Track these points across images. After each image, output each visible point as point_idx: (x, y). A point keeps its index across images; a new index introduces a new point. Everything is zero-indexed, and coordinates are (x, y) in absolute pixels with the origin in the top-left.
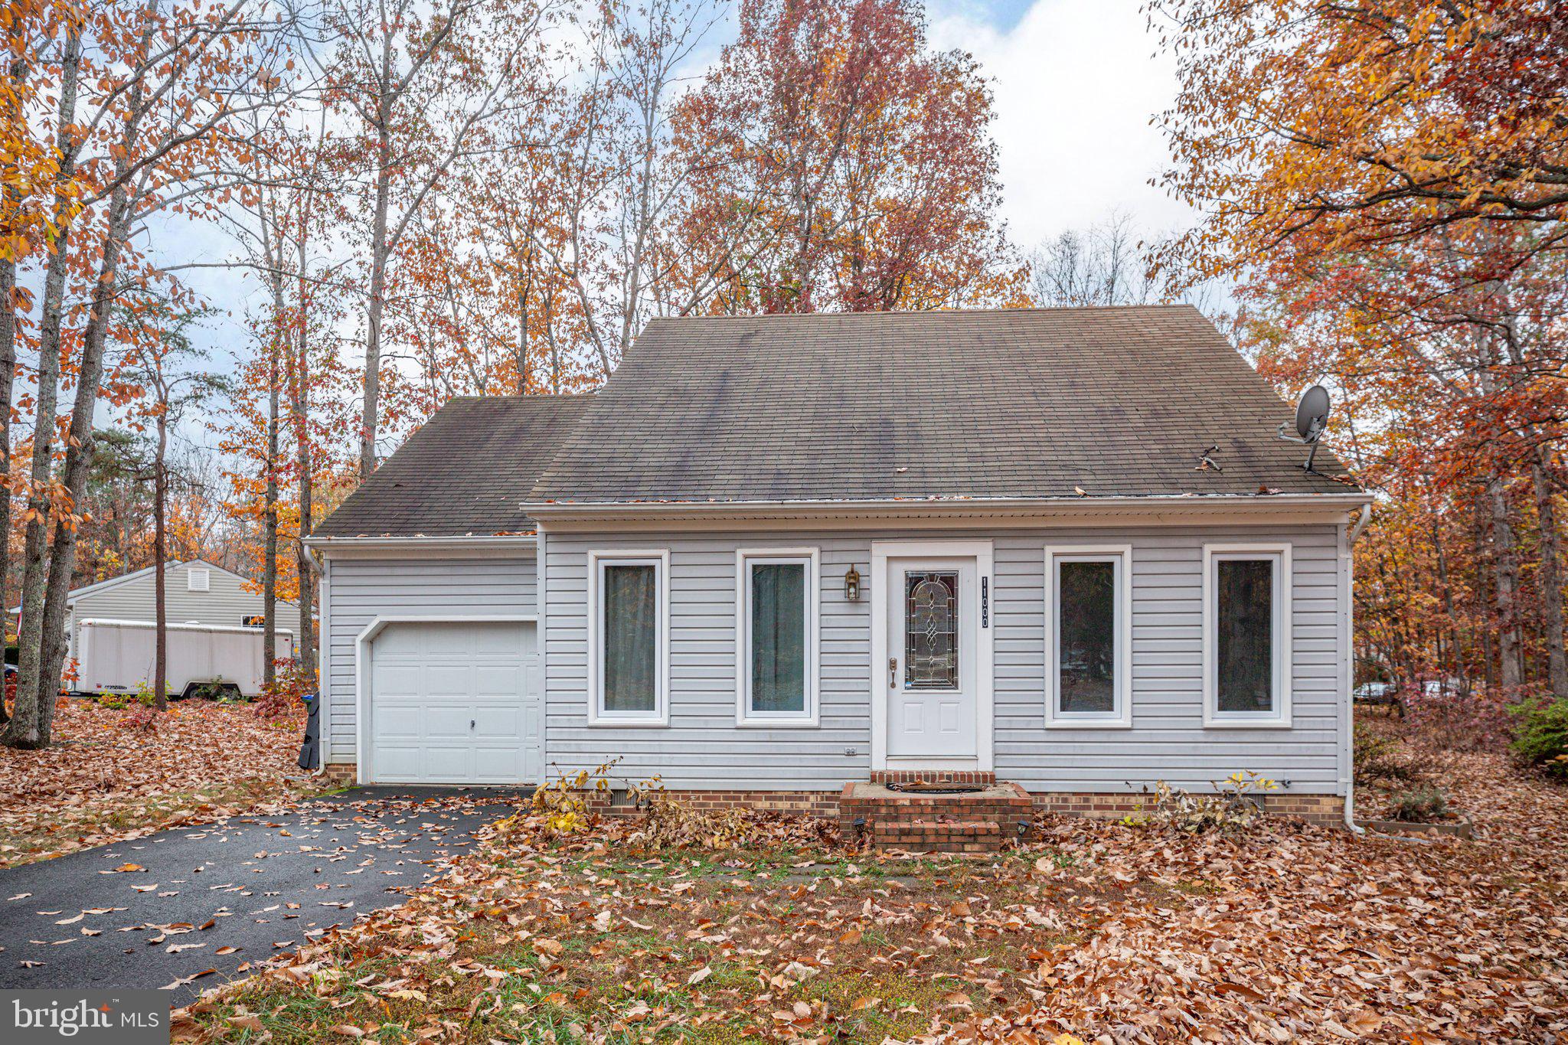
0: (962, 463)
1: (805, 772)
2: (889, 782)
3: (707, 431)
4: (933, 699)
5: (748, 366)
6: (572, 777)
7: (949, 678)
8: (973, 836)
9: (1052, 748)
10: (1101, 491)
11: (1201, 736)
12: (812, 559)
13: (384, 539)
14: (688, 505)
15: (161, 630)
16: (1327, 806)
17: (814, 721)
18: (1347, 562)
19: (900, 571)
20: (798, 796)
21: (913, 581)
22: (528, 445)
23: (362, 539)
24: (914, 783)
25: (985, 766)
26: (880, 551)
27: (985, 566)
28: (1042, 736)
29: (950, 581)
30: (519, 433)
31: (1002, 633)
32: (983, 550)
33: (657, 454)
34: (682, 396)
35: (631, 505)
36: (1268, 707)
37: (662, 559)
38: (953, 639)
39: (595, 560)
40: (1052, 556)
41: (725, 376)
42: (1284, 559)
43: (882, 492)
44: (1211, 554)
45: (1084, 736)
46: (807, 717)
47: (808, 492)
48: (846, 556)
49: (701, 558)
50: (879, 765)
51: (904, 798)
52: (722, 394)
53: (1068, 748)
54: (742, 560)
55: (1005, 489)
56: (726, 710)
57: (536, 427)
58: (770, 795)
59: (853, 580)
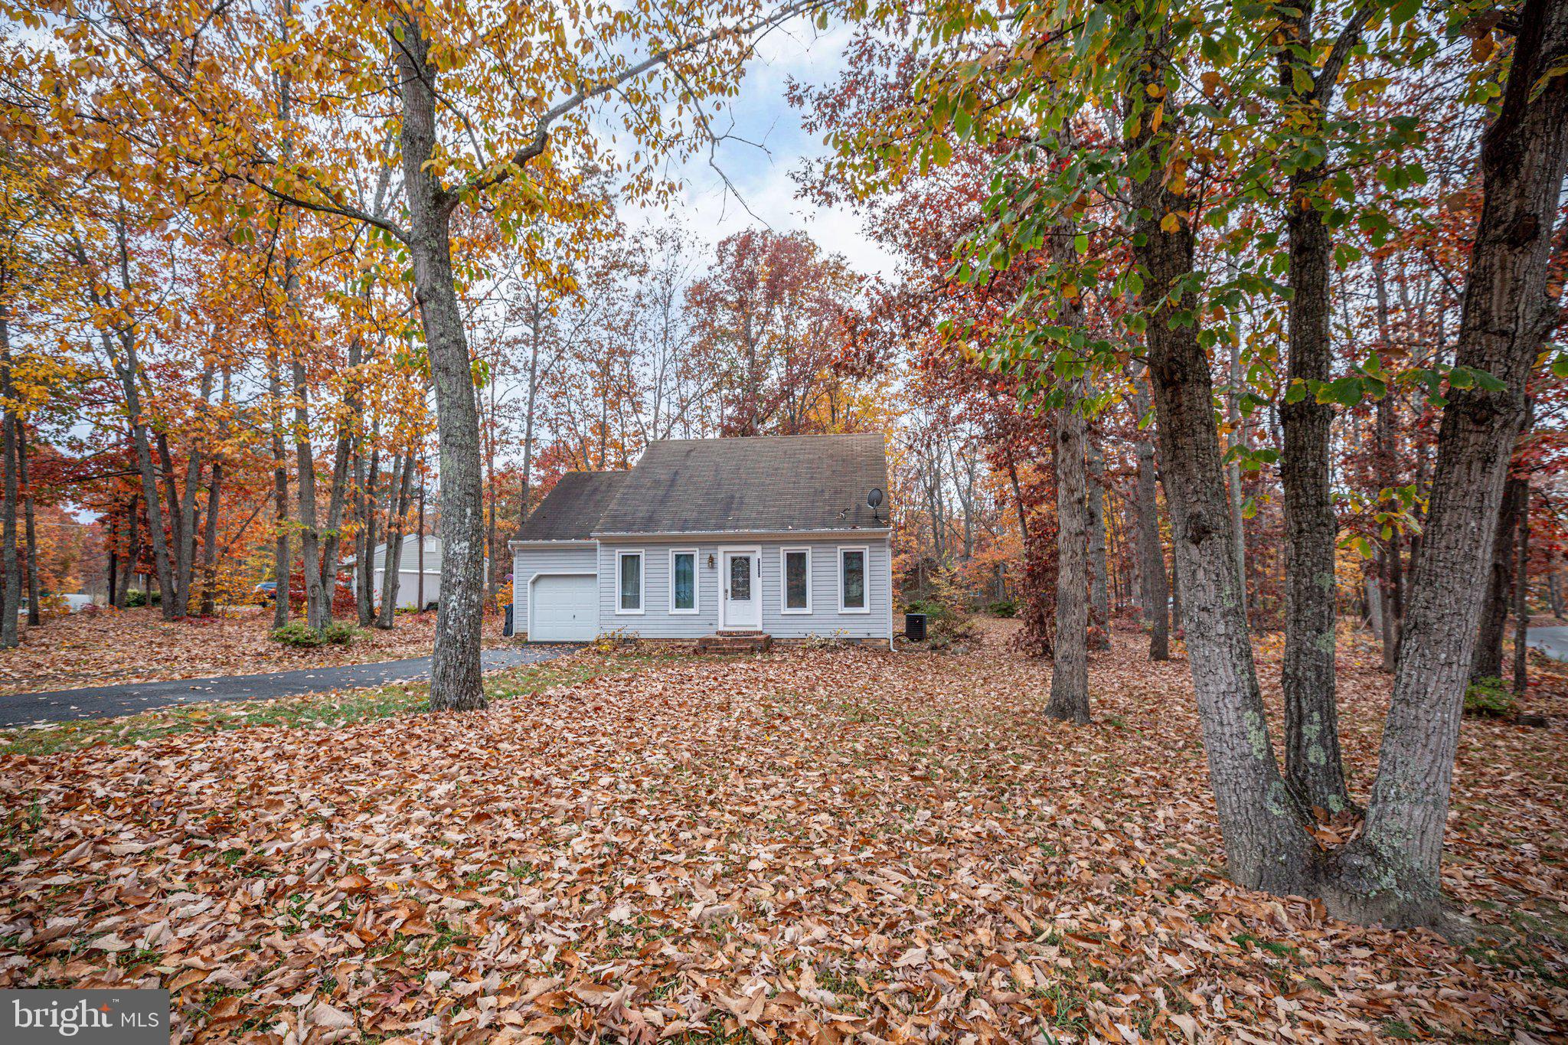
0: (754, 515)
1: (694, 631)
2: (721, 633)
3: (663, 501)
4: (741, 603)
5: (687, 468)
6: (609, 633)
7: (746, 595)
8: (741, 650)
9: (784, 621)
10: (797, 527)
11: (837, 616)
12: (696, 552)
13: (540, 542)
14: (651, 534)
15: (421, 575)
16: (884, 642)
17: (697, 612)
18: (889, 551)
19: (729, 557)
20: (692, 640)
21: (733, 560)
22: (598, 497)
23: (531, 542)
24: (730, 634)
25: (760, 629)
26: (721, 549)
27: (759, 555)
28: (780, 617)
29: (747, 560)
30: (596, 490)
31: (765, 579)
32: (758, 548)
33: (643, 512)
34: (657, 483)
35: (630, 534)
36: (863, 606)
37: (642, 552)
38: (748, 582)
39: (618, 553)
40: (783, 551)
41: (676, 473)
42: (867, 551)
43: (720, 528)
44: (840, 550)
45: (796, 617)
46: (695, 611)
47: (694, 528)
48: (708, 551)
49: (657, 553)
50: (721, 628)
51: (720, 638)
52: (673, 482)
53: (789, 621)
54: (671, 553)
55: (764, 527)
56: (665, 608)
57: (603, 488)
58: (681, 640)
59: (712, 560)
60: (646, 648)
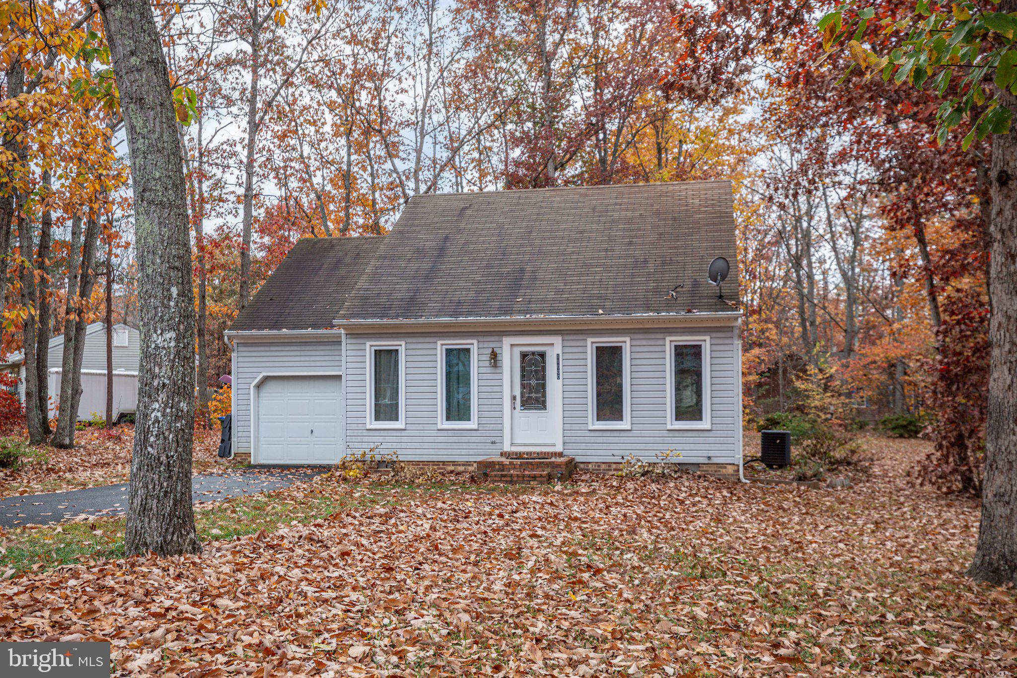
0: (551, 295)
1: (471, 452)
2: (507, 455)
3: (429, 276)
4: (533, 415)
5: (460, 231)
6: (358, 455)
7: (541, 404)
8: (534, 478)
9: (593, 440)
10: (611, 311)
11: (666, 433)
12: (473, 345)
13: (266, 332)
14: (413, 321)
15: (110, 376)
16: (730, 470)
17: (475, 426)
18: (738, 343)
19: (517, 351)
20: (468, 464)
21: (524, 355)
22: (342, 273)
23: (254, 332)
24: (519, 456)
25: (559, 448)
26: (507, 341)
27: (558, 349)
28: (587, 433)
29: (542, 355)
30: (339, 263)
31: (567, 382)
32: (557, 340)
33: (402, 291)
34: (420, 253)
35: (385, 321)
36: (701, 419)
37: (401, 346)
38: (544, 386)
39: (370, 347)
40: (591, 344)
41: (446, 239)
42: (706, 343)
43: (505, 313)
44: (670, 343)
45: (608, 434)
46: (472, 424)
47: (470, 314)
48: (490, 344)
49: (421, 346)
50: (507, 448)
51: (506, 461)
52: (442, 251)
53: (600, 440)
54: (440, 347)
55: (565, 311)
56: (432, 421)
57: (348, 260)
58: (454, 463)
59: (494, 357)
60: (408, 473)
